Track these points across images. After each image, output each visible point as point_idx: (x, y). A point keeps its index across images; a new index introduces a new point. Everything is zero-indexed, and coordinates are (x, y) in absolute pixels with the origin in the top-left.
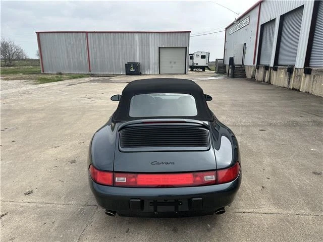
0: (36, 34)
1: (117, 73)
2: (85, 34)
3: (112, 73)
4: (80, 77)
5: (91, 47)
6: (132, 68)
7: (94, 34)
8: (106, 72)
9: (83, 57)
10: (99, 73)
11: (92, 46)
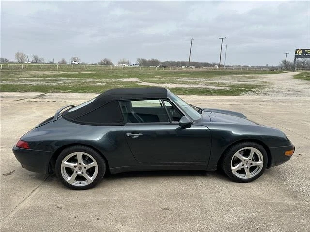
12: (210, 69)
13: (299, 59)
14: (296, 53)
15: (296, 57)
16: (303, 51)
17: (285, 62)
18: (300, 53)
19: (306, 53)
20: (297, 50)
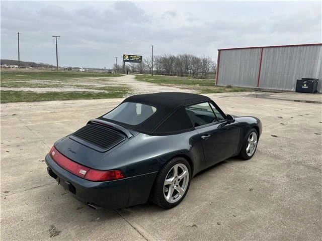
0: (218, 51)
1: (287, 90)
2: (260, 50)
3: (281, 89)
4: (242, 91)
5: (264, 62)
6: (305, 85)
7: (269, 48)
8: (275, 87)
9: (254, 72)
10: (267, 88)
11: (266, 61)
12: (49, 70)
13: (127, 64)
14: (124, 58)
15: (125, 61)
16: (129, 56)
17: (116, 66)
18: (127, 58)
19: (131, 58)
20: (124, 55)
